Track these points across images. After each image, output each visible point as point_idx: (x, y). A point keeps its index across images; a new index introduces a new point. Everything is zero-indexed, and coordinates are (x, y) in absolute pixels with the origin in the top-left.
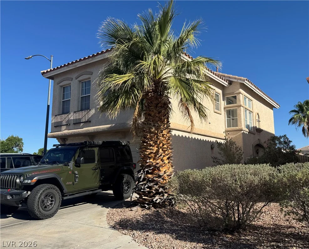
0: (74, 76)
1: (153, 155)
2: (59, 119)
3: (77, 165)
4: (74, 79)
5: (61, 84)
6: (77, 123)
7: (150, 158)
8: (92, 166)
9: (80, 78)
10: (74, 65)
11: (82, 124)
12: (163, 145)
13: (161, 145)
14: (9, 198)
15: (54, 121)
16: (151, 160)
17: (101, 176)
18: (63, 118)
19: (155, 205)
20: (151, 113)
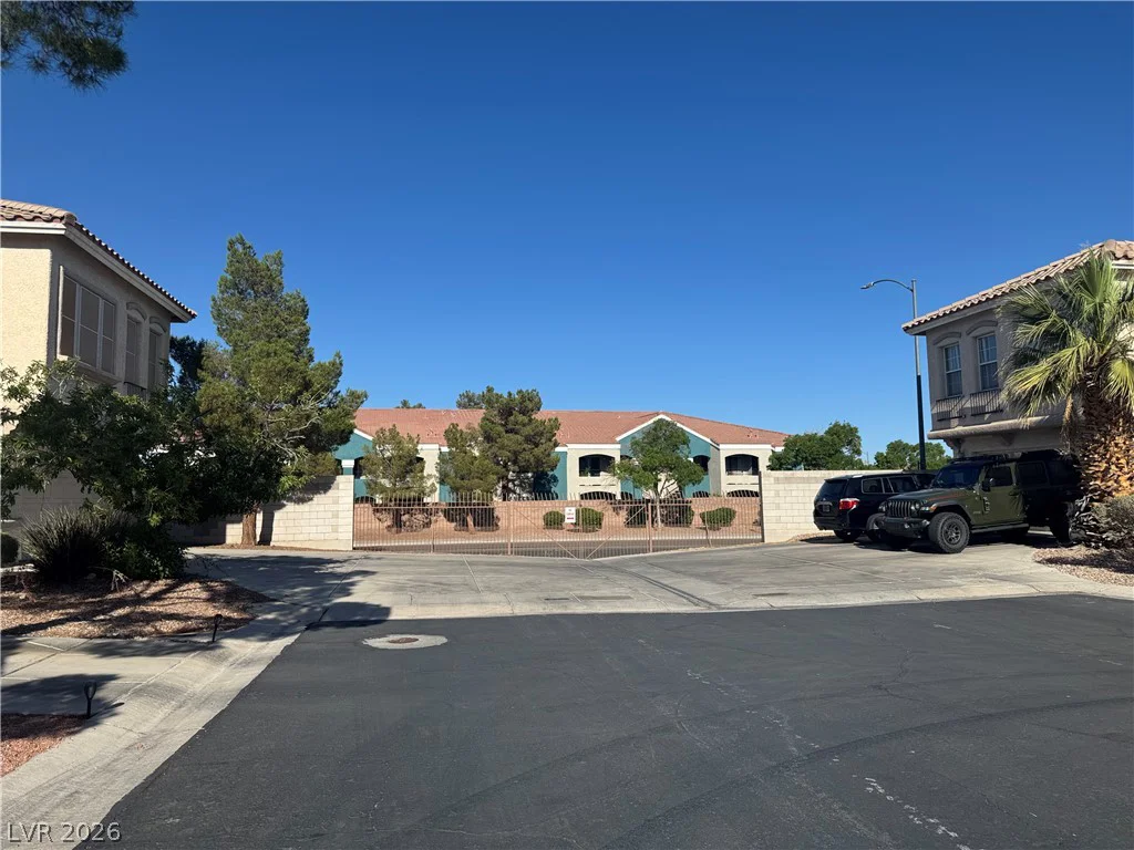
0: (965, 328)
1: (1099, 474)
2: (944, 408)
3: (986, 488)
4: (964, 334)
5: (941, 344)
6: (978, 414)
7: (1096, 479)
8: (1009, 489)
9: (975, 333)
10: (962, 313)
11: (987, 416)
12: (1118, 459)
13: (1114, 459)
14: (907, 526)
15: (935, 411)
16: (1098, 482)
17: (1025, 504)
18: (953, 407)
19: (1107, 544)
20: (1092, 411)
